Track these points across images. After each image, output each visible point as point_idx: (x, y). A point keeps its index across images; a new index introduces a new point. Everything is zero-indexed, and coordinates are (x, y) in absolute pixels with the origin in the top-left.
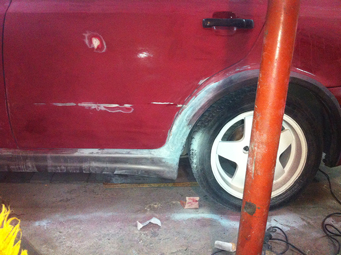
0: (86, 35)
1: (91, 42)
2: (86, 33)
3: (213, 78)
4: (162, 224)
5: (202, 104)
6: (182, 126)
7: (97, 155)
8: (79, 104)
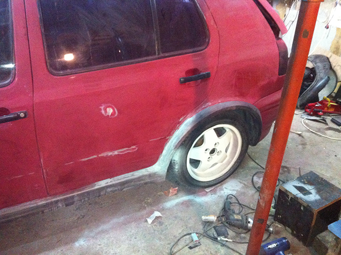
0: (102, 108)
1: (106, 111)
2: (102, 106)
3: (189, 115)
4: (162, 214)
5: (184, 134)
6: (170, 150)
7: (111, 183)
8: (100, 155)
